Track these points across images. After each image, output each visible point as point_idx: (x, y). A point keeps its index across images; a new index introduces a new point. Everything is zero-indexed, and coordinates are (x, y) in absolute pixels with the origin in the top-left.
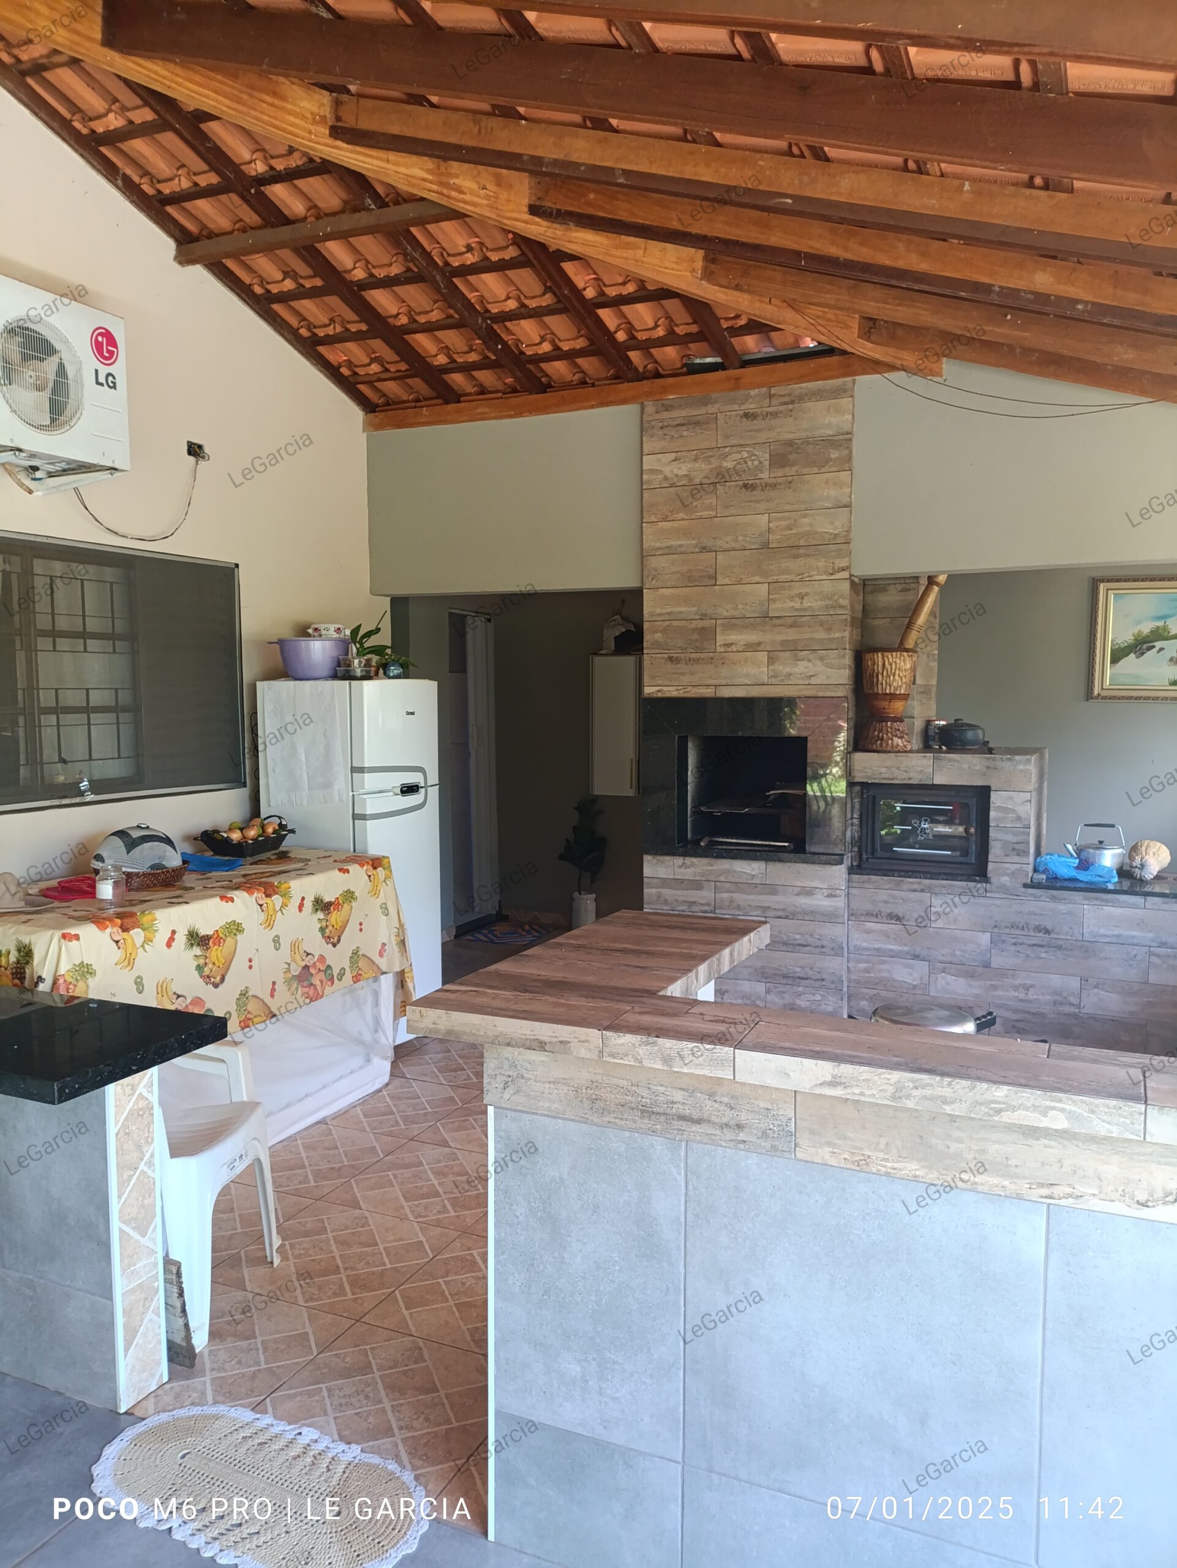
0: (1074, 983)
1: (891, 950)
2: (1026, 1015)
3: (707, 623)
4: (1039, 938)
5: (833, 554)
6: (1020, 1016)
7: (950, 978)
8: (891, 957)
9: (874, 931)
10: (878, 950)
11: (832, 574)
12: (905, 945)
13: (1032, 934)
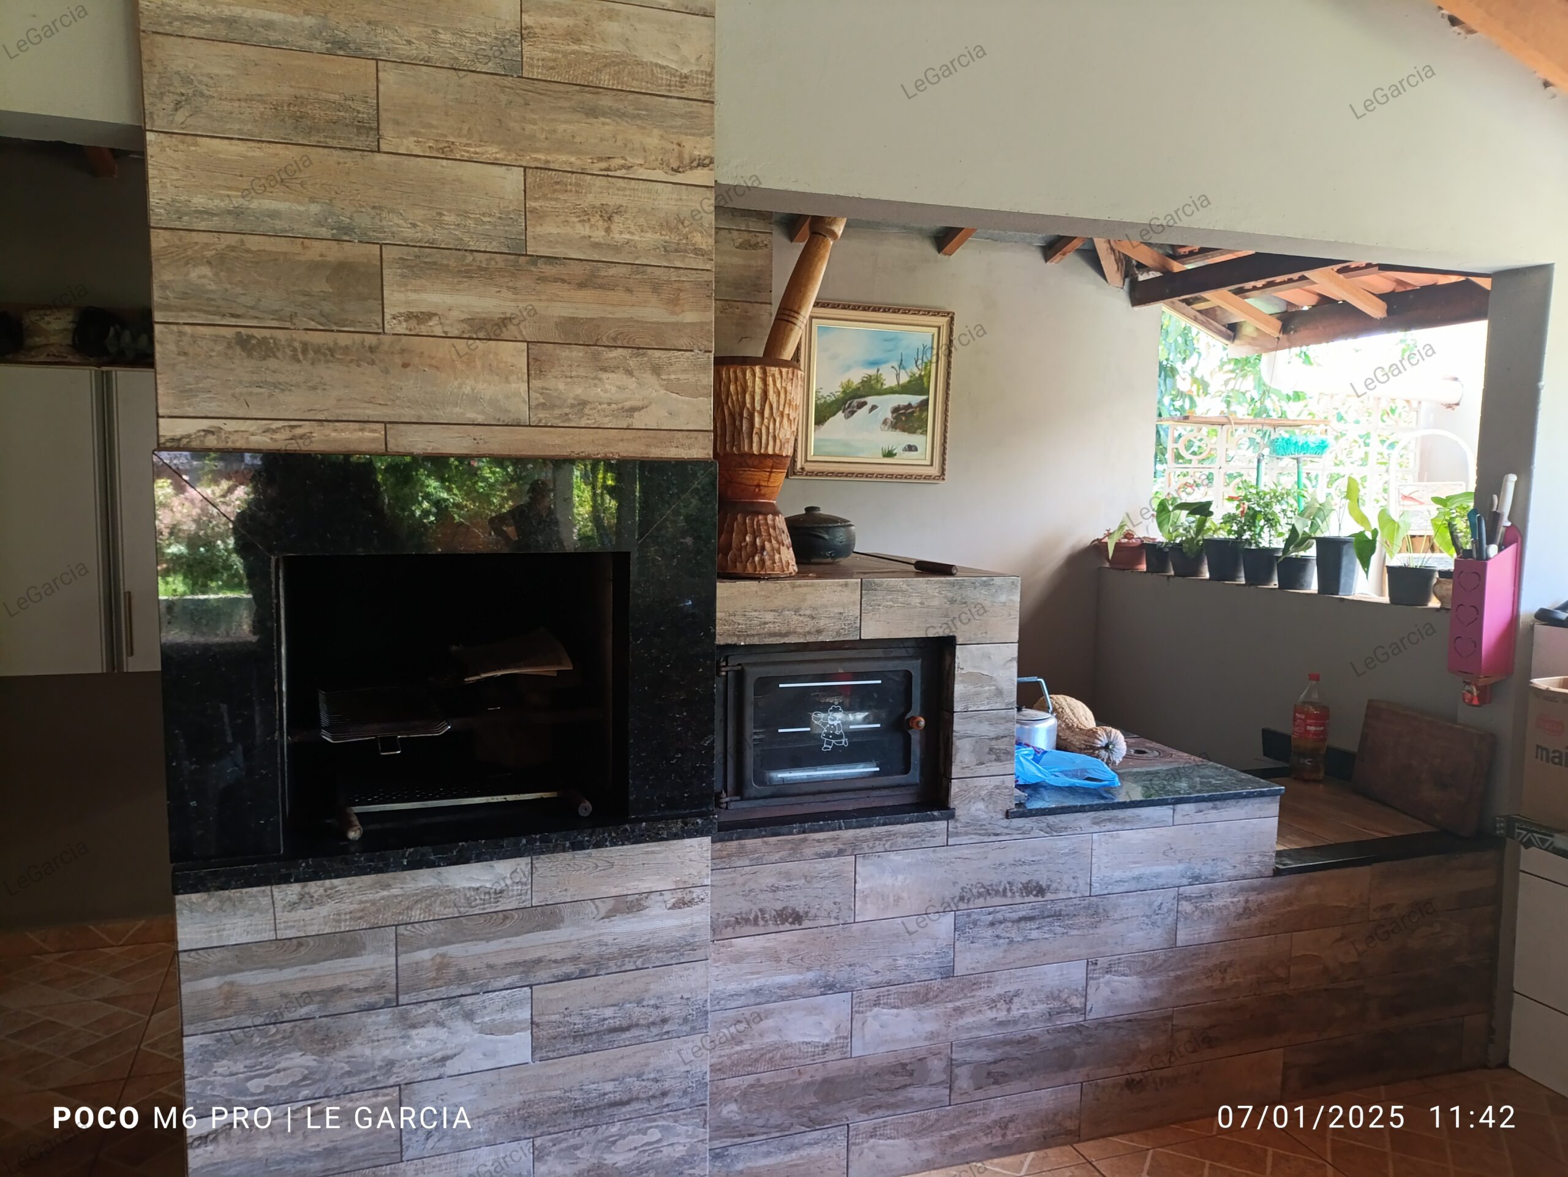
0: (1077, 972)
1: (782, 987)
2: (1008, 1048)
3: (354, 251)
4: (1028, 904)
5: (679, 122)
6: (999, 1053)
7: (886, 1014)
8: (783, 999)
9: (748, 954)
10: (757, 992)
11: (676, 171)
12: (809, 969)
13: (1018, 900)
